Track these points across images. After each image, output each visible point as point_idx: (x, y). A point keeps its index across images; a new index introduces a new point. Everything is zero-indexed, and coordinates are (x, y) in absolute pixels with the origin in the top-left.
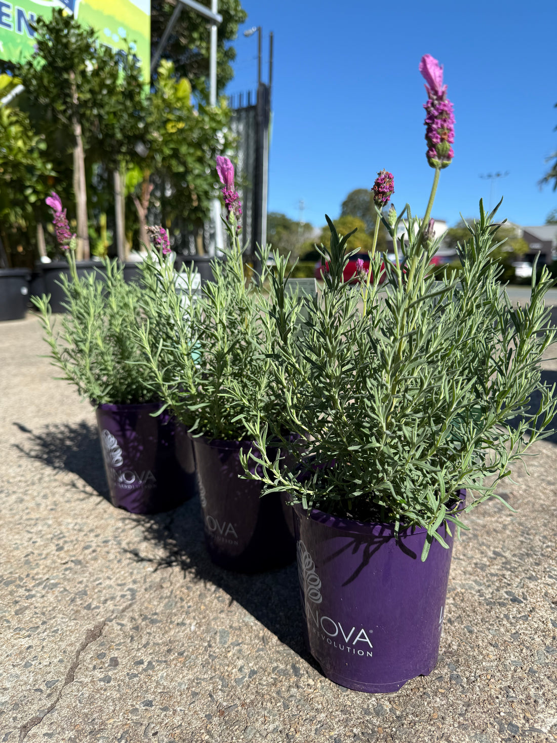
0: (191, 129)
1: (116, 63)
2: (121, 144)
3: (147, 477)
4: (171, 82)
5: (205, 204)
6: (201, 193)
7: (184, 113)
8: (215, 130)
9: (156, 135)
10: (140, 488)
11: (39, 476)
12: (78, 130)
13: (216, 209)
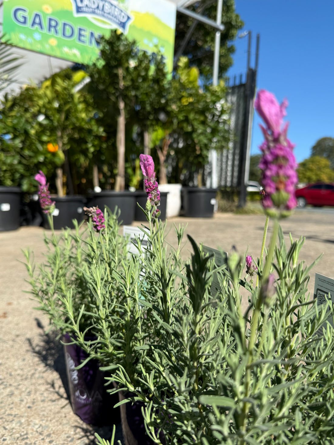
0: (198, 102)
1: (150, 61)
2: (149, 113)
3: (95, 396)
4: (185, 71)
5: (205, 152)
6: (202, 146)
7: (193, 91)
8: (214, 103)
9: (174, 107)
10: (90, 404)
11: (33, 371)
12: (122, 105)
13: (213, 156)
